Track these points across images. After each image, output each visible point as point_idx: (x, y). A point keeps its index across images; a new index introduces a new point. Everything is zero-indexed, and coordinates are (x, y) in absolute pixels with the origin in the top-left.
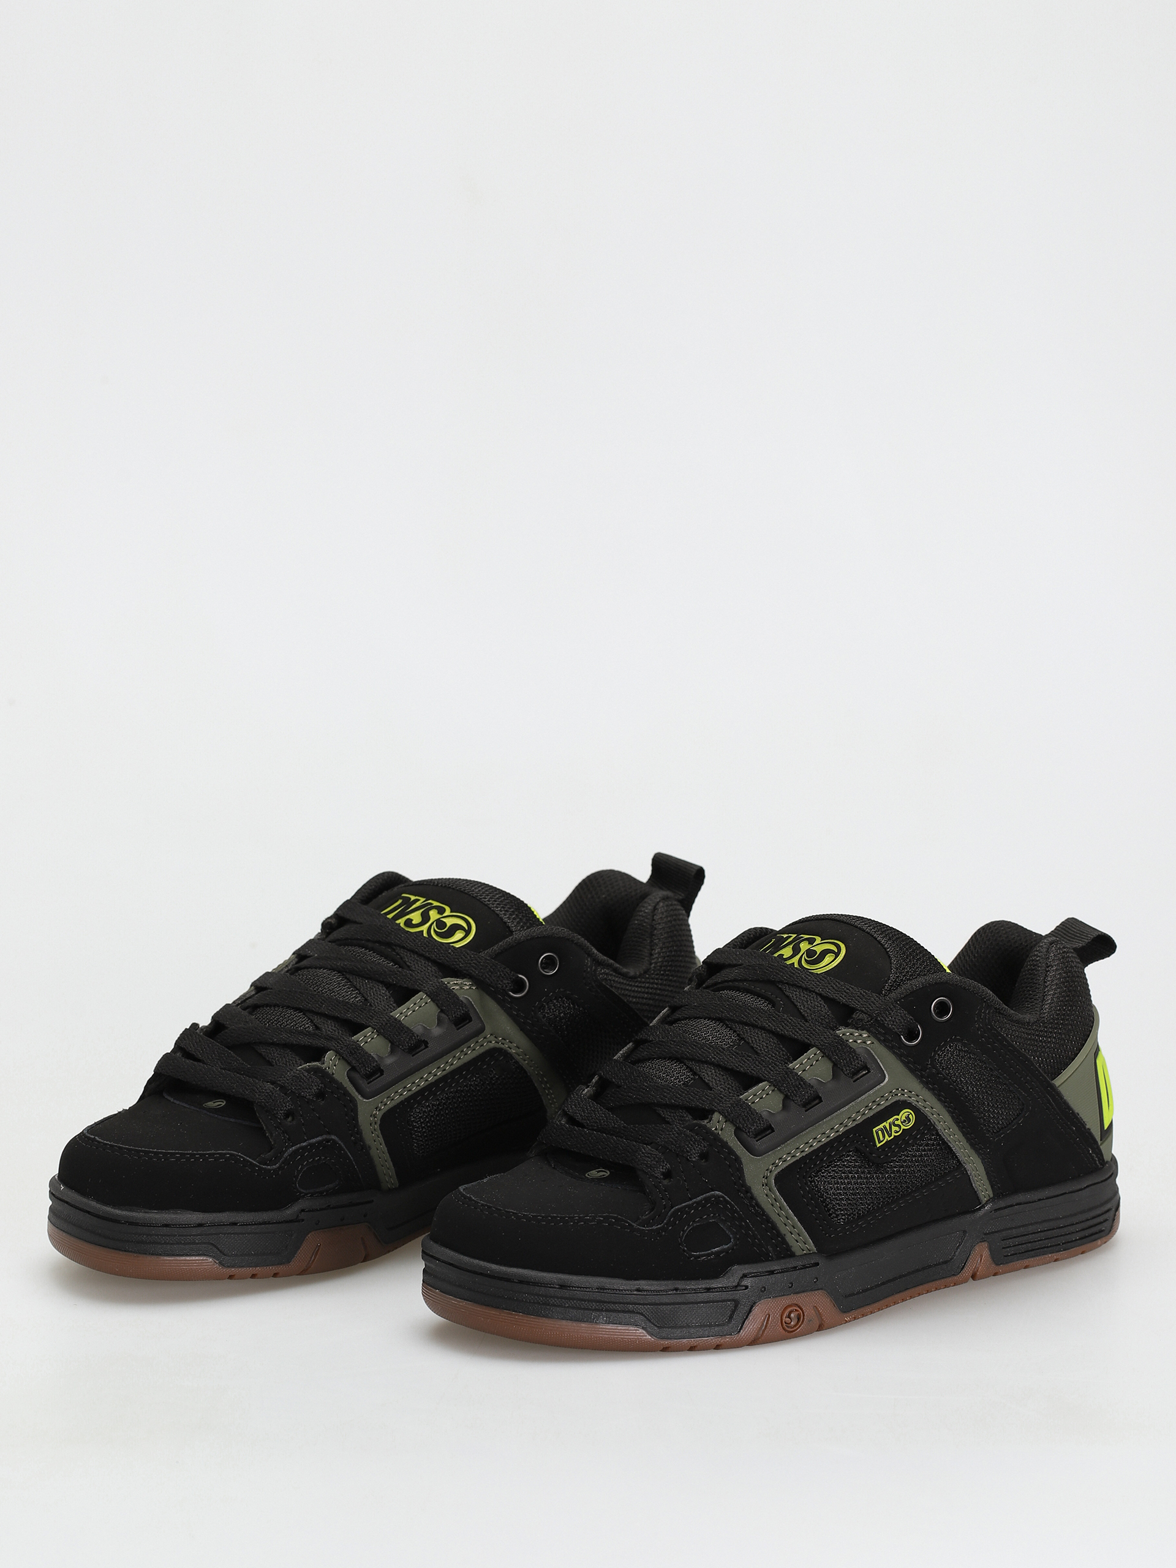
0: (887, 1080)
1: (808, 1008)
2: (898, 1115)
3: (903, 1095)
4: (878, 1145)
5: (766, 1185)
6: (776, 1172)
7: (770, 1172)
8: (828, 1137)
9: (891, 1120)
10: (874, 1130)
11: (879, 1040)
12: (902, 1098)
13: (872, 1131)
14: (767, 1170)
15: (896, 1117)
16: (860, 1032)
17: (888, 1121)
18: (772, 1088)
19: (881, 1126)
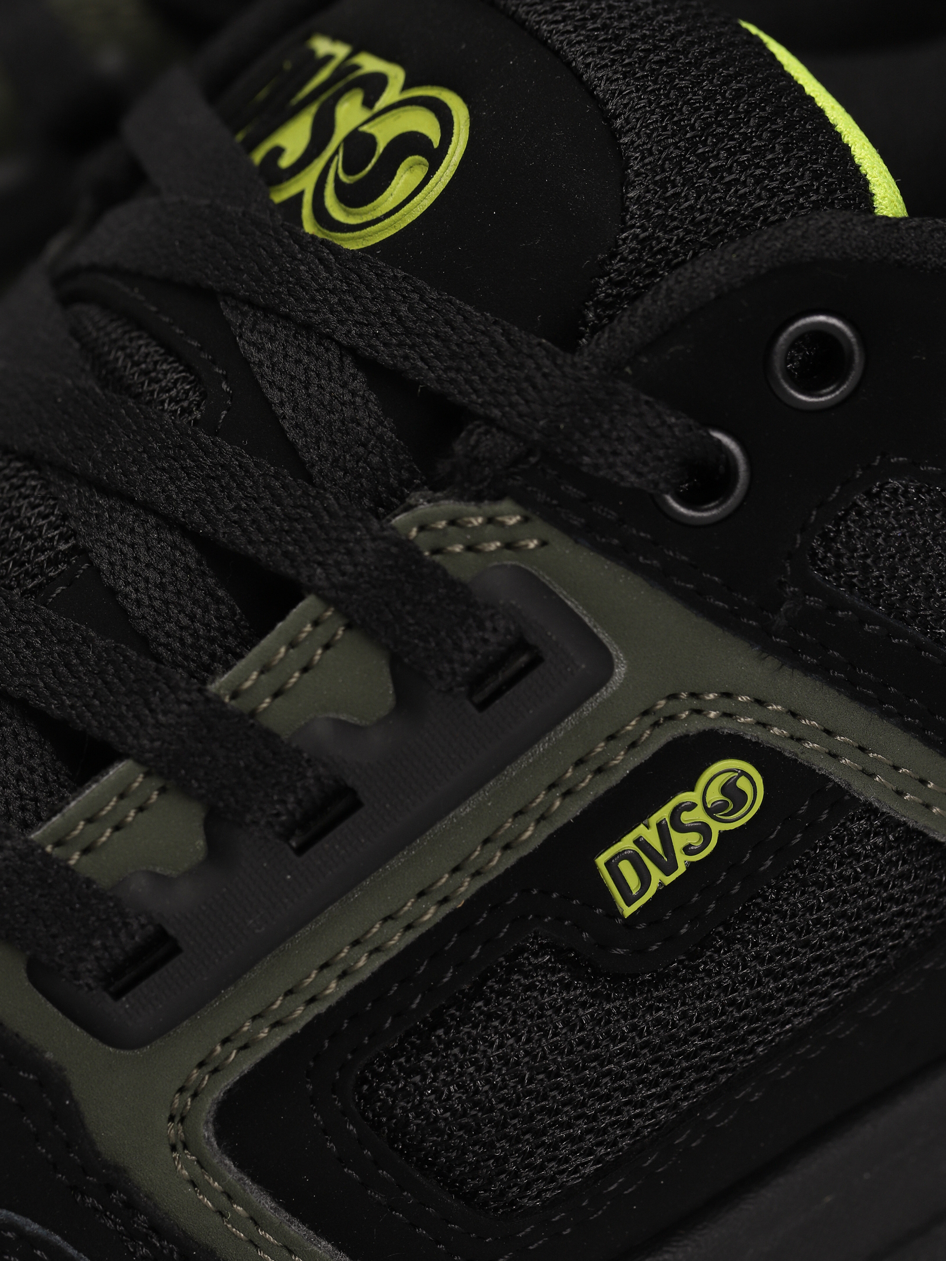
0: (620, 671)
1: (309, 412)
2: (692, 789)
3: (699, 712)
4: (628, 911)
5: (185, 1147)
6: (218, 1094)
7: (195, 1096)
8: (409, 927)
9: (664, 813)
10: (601, 860)
11: (568, 530)
12: (697, 726)
13: (595, 866)
14: (181, 1090)
15: (684, 797)
16: (488, 507)
17: (654, 819)
18: (156, 783)
19: (627, 843)
